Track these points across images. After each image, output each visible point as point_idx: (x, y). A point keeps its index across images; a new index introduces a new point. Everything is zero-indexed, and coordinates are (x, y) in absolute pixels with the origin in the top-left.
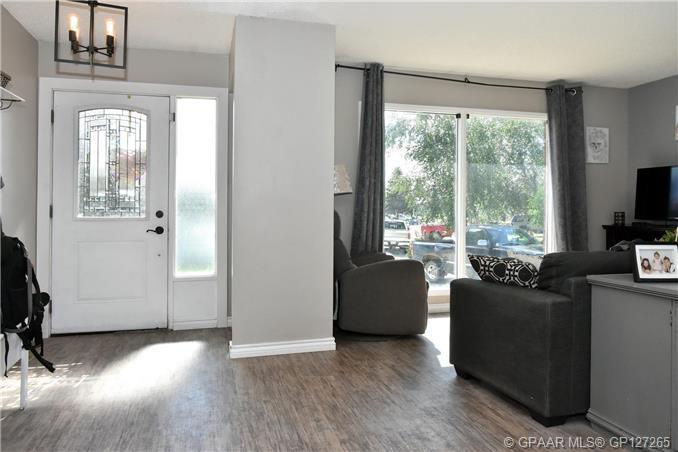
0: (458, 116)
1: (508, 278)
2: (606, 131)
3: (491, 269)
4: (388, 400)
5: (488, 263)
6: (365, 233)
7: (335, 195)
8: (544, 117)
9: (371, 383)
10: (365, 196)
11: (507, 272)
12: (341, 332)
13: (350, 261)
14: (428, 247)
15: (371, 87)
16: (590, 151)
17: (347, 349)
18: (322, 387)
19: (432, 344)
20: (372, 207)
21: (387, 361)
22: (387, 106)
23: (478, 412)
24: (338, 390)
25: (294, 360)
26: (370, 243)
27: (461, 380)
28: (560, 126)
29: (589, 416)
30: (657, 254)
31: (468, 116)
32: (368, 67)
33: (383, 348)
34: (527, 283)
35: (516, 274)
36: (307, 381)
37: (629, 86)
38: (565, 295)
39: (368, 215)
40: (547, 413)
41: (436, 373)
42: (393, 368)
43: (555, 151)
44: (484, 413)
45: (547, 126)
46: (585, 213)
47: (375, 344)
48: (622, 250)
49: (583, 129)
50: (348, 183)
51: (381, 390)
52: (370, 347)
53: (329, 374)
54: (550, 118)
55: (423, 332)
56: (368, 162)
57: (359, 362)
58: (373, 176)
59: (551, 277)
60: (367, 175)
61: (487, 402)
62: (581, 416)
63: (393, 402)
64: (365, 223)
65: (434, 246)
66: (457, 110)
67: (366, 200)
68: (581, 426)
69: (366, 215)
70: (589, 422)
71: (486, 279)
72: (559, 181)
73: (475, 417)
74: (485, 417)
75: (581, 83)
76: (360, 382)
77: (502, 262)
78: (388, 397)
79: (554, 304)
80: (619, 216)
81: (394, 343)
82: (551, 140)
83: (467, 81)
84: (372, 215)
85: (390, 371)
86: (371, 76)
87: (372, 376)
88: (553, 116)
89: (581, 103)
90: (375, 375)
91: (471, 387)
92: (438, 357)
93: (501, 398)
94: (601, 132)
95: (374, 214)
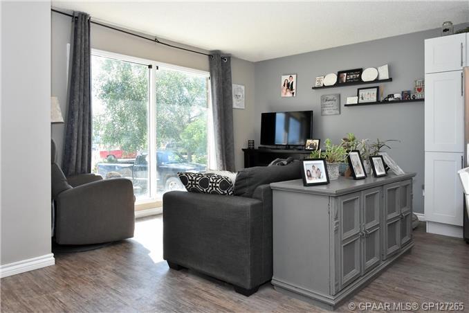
0: (150, 67)
1: (211, 188)
2: (243, 87)
3: (197, 183)
4: (120, 304)
5: (194, 178)
6: (74, 157)
7: (52, 123)
8: (208, 75)
9: (99, 291)
10: (75, 125)
11: (210, 184)
12: (59, 248)
13: (66, 183)
14: (110, 167)
15: (79, 32)
16: (234, 99)
17: (67, 262)
18: (50, 305)
19: (142, 246)
20: (81, 135)
21: (107, 267)
22: (93, 52)
23: (196, 296)
24: (68, 304)
25: (12, 283)
26: (80, 166)
27: (175, 271)
28: (218, 82)
29: (273, 282)
30: (313, 166)
31: (157, 67)
32: (76, 15)
33: (100, 255)
34: (226, 192)
35: (218, 185)
36: (31, 303)
37: (255, 61)
38: (257, 198)
39: (78, 141)
40: (248, 287)
41: (153, 269)
42: (114, 271)
43: (215, 98)
44: (201, 296)
45: (209, 81)
46: (233, 141)
47: (92, 253)
48: (284, 165)
49: (231, 85)
50: (60, 114)
51: (111, 295)
52: (89, 256)
53: (55, 290)
54: (211, 75)
55: (132, 236)
56: (77, 97)
57: (81, 273)
58: (82, 109)
59: (245, 186)
60: (76, 107)
61: (200, 286)
62: (268, 283)
63: (126, 305)
64: (75, 149)
65: (115, 166)
66: (150, 62)
67: (76, 130)
68: (268, 291)
69: (76, 142)
70: (272, 286)
71: (192, 190)
72: (218, 118)
73: (197, 301)
74: (203, 299)
75: (230, 54)
76: (89, 292)
77: (206, 177)
78: (119, 300)
79: (253, 206)
80: (251, 143)
81: (108, 249)
82: (212, 91)
83: (156, 41)
84: (81, 141)
85: (114, 275)
86: (79, 24)
87: (97, 283)
88: (214, 74)
89: (230, 67)
90: (102, 283)
91: (184, 276)
92: (149, 254)
93: (210, 280)
94: (241, 88)
95: (83, 142)
